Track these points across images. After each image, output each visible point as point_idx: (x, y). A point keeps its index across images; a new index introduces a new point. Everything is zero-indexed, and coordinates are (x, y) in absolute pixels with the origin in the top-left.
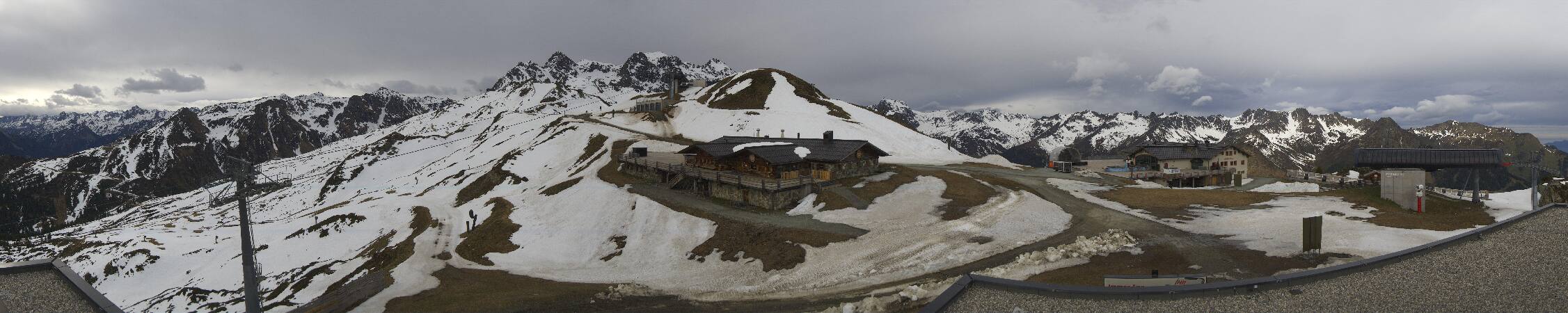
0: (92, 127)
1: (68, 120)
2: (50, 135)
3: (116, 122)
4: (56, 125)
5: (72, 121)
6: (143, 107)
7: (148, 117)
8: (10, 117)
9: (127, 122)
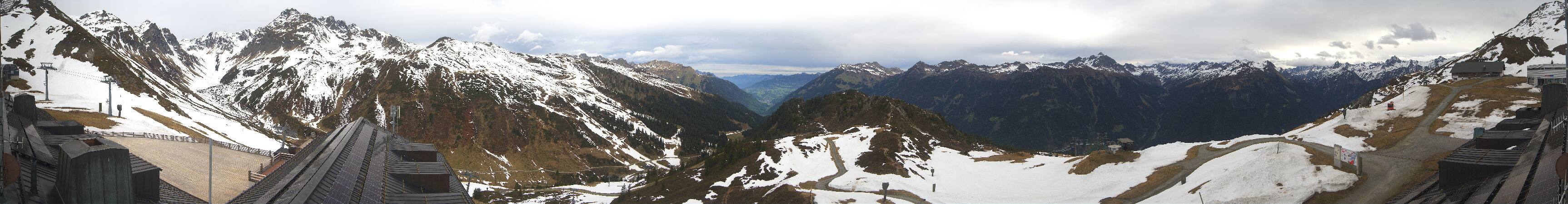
0: (1359, 74)
1: (1340, 68)
2: (1325, 80)
3: (1379, 70)
4: (1331, 72)
5: (1343, 69)
6: (1401, 58)
7: (1406, 65)
8: (1304, 67)
9: (1387, 69)
